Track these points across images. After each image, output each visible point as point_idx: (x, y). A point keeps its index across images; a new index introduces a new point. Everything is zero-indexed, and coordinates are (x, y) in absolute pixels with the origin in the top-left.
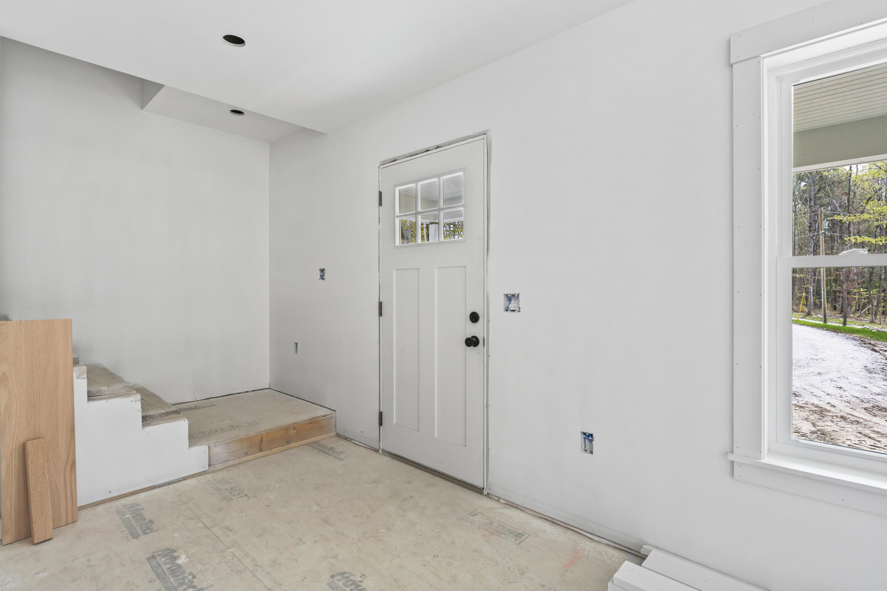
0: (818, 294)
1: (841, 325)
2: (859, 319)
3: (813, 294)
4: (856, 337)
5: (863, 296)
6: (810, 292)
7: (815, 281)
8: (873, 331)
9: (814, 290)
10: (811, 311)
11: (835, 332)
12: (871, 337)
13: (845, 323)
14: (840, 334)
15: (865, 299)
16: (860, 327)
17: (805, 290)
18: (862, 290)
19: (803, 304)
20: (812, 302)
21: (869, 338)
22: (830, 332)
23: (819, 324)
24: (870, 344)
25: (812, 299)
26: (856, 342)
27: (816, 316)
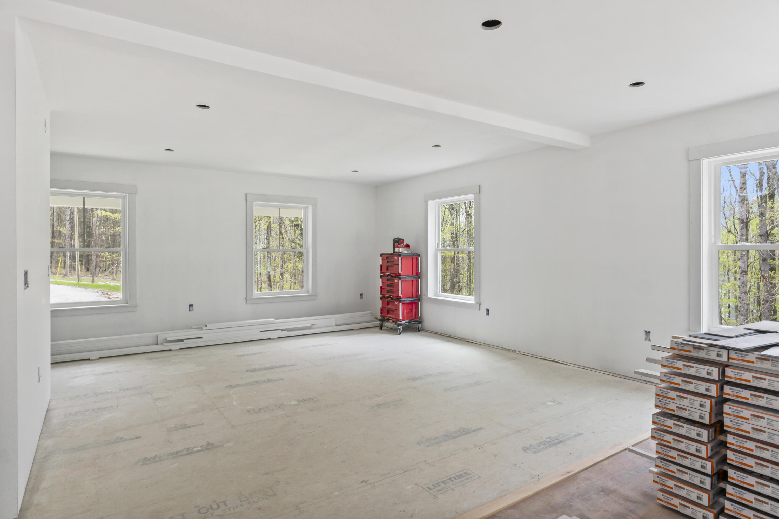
0: (73, 257)
1: (90, 283)
2: (105, 278)
3: (70, 258)
4: (99, 290)
5: (108, 259)
6: (67, 256)
7: (71, 246)
8: (111, 285)
9: (70, 254)
10: (67, 273)
11: (85, 288)
12: (109, 290)
13: (93, 281)
14: (88, 289)
15: (109, 261)
16: (103, 283)
17: (63, 254)
18: (107, 254)
19: (61, 267)
20: (69, 264)
21: (108, 290)
22: (81, 288)
23: (74, 283)
24: (107, 294)
25: (68, 262)
26: (98, 294)
27: (72, 277)
